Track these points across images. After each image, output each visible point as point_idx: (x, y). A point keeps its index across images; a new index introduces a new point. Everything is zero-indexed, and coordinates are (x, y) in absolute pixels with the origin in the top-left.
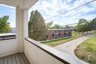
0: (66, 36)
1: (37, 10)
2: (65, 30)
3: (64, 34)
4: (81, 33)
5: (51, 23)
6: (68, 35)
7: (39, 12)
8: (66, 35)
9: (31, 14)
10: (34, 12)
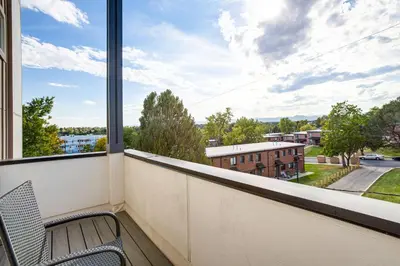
0: (282, 173)
1: (169, 92)
2: (277, 151)
3: (277, 164)
4: (340, 157)
5: (225, 115)
6: (292, 167)
7: (177, 99)
8: (283, 168)
9: (145, 106)
10: (156, 99)
